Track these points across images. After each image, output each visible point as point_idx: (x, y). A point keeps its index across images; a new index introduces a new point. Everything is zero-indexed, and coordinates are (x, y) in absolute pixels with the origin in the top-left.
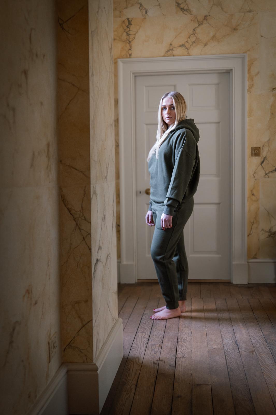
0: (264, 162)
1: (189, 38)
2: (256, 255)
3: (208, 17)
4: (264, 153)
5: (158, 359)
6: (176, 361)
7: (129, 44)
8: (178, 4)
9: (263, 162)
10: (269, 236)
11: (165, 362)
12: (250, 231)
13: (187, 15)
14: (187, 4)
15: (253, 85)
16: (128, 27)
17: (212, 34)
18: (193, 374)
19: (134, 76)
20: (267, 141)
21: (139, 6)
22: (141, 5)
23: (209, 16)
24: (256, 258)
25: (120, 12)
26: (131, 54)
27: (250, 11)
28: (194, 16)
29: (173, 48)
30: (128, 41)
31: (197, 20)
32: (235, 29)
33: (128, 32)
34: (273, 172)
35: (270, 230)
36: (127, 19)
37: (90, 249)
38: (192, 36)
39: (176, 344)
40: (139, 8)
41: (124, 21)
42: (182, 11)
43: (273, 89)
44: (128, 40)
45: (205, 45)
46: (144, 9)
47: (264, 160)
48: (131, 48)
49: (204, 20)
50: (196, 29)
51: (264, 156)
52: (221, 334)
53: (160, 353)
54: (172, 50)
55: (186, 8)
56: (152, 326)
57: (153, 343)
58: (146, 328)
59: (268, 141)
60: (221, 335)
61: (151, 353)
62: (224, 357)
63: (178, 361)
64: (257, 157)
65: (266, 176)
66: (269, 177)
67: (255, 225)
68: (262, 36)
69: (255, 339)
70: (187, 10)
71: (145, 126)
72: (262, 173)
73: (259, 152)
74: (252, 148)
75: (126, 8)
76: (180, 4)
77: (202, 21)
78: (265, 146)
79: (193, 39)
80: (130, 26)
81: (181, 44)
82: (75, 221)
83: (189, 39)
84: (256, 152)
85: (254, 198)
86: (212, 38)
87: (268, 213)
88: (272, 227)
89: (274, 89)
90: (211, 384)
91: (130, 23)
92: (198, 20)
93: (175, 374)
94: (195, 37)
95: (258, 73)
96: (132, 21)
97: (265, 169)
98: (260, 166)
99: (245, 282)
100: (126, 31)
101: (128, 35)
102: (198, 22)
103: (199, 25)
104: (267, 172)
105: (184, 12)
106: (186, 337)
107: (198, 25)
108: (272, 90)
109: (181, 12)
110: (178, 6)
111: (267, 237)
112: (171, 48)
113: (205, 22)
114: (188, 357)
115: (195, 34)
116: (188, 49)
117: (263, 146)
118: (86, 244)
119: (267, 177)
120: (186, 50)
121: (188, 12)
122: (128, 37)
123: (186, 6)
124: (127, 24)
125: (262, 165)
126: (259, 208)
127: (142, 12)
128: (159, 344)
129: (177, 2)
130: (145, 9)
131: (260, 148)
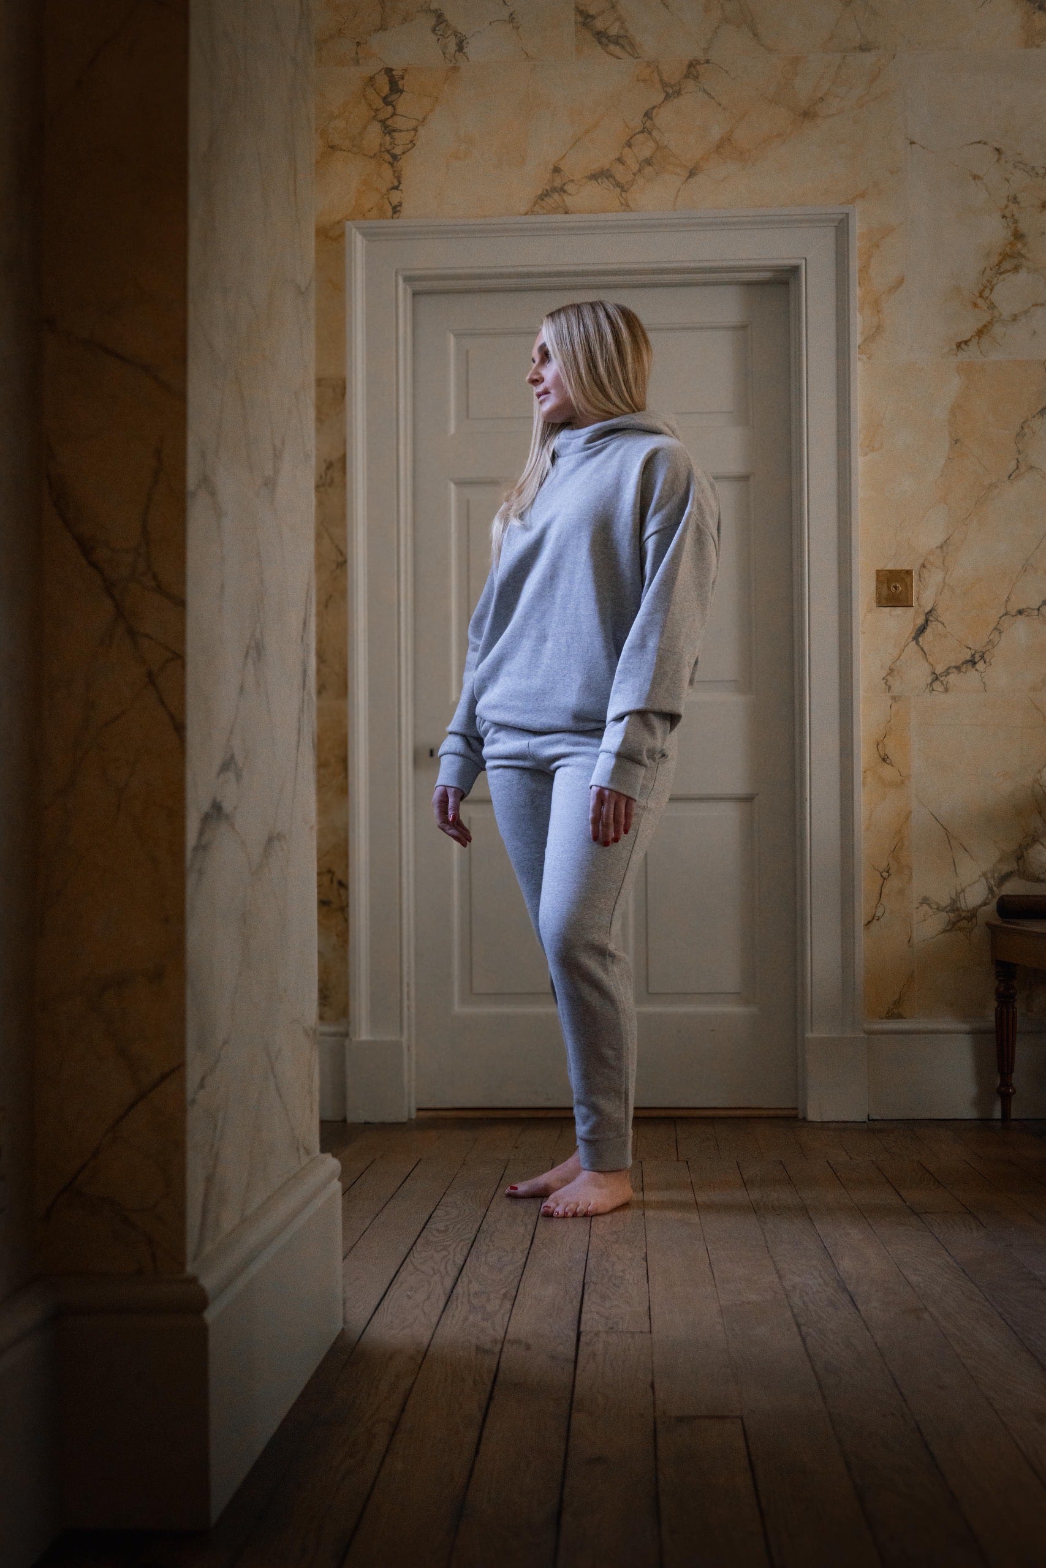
0: (929, 630)
1: (629, 145)
2: (898, 1003)
3: (701, 69)
4: (925, 594)
5: (500, 1337)
6: (581, 1344)
7: (392, 165)
8: (585, 18)
9: (922, 630)
10: (952, 926)
11: (528, 1347)
12: (876, 907)
13: (618, 58)
14: (619, 18)
15: (879, 328)
16: (386, 101)
17: (716, 132)
18: (656, 1386)
19: (409, 291)
20: (937, 547)
21: (433, 22)
22: (440, 17)
23: (708, 62)
24: (900, 1016)
25: (358, 44)
26: (400, 204)
27: (864, 48)
28: (649, 65)
29: (565, 184)
30: (388, 157)
31: (661, 80)
32: (806, 114)
33: (389, 122)
34: (963, 669)
35: (954, 901)
36: (383, 72)
37: (179, 728)
38: (640, 137)
39: (580, 1290)
40: (434, 30)
41: (372, 79)
42: (600, 43)
43: (959, 345)
44: (388, 151)
45: (692, 174)
46: (450, 32)
47: (927, 621)
48: (400, 183)
49: (686, 77)
50: (654, 113)
51: (928, 609)
52: (775, 1259)
53: (506, 1319)
54: (562, 190)
55: (614, 30)
56: (473, 1239)
57: (475, 1287)
58: (448, 1243)
59: (941, 547)
60: (774, 1262)
61: (466, 1319)
62: (795, 1329)
63: (588, 1344)
64: (899, 611)
65: (937, 685)
66: (946, 690)
67: (893, 883)
68: (912, 143)
69: (923, 1273)
70: (621, 41)
71: (452, 486)
72: (917, 673)
73: (908, 587)
74: (878, 572)
75: (382, 28)
76: (593, 17)
77: (679, 82)
78: (928, 566)
79: (645, 149)
80: (394, 97)
81: (595, 167)
82: (112, 597)
83: (627, 150)
84: (895, 587)
85: (887, 772)
86: (718, 147)
87: (947, 833)
88: (963, 891)
89: (963, 346)
90: (741, 1418)
91: (395, 87)
92: (665, 78)
93: (574, 1386)
94: (651, 144)
95: (901, 281)
96: (403, 78)
97: (930, 660)
98: (914, 643)
99: (857, 1114)
100: (381, 116)
101: (388, 130)
102: (664, 85)
103: (668, 97)
104: (939, 669)
105: (607, 45)
106: (623, 1271)
107: (663, 95)
108: (954, 347)
109: (599, 48)
110: (584, 24)
111: (945, 931)
112: (558, 183)
113: (690, 85)
114: (631, 1329)
115: (650, 133)
116: (626, 187)
117: (923, 566)
118: (163, 703)
119: (941, 689)
120: (618, 190)
121: (623, 47)
122: (388, 138)
123: (618, 24)
124: (386, 90)
125: (918, 643)
126: (910, 812)
127: (445, 47)
128: (503, 1291)
129: (582, 8)
130: (455, 34)
131: (909, 573)
